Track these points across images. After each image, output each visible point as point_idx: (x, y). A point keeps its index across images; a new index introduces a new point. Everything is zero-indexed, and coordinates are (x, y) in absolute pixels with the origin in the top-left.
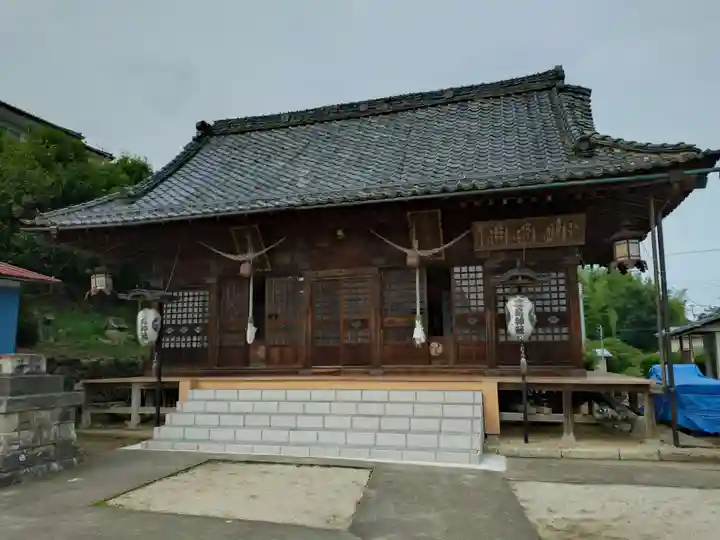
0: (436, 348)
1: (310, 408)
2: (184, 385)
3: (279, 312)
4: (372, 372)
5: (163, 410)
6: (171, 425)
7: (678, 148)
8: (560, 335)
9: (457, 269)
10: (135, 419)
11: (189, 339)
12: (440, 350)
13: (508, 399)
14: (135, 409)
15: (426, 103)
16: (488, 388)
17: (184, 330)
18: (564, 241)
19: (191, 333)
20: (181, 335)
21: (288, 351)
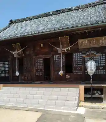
0: (68, 76)
2: (1, 86)
3: (27, 67)
4: (51, 83)
8: (103, 72)
9: (74, 54)
11: (5, 74)
12: (69, 77)
13: (87, 91)
16: (82, 87)
17: (4, 72)
21: (29, 78)
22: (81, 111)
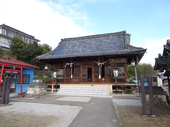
0: (103, 79)
1: (82, 89)
2: (61, 85)
4: (92, 83)
5: (57, 89)
6: (59, 91)
7: (140, 48)
8: (123, 77)
10: (53, 91)
11: (61, 78)
13: (114, 88)
14: (53, 89)
15: (102, 36)
16: (111, 86)
17: (60, 76)
18: (124, 62)
19: (61, 76)
20: (59, 77)
21: (78, 80)
22: (111, 97)
